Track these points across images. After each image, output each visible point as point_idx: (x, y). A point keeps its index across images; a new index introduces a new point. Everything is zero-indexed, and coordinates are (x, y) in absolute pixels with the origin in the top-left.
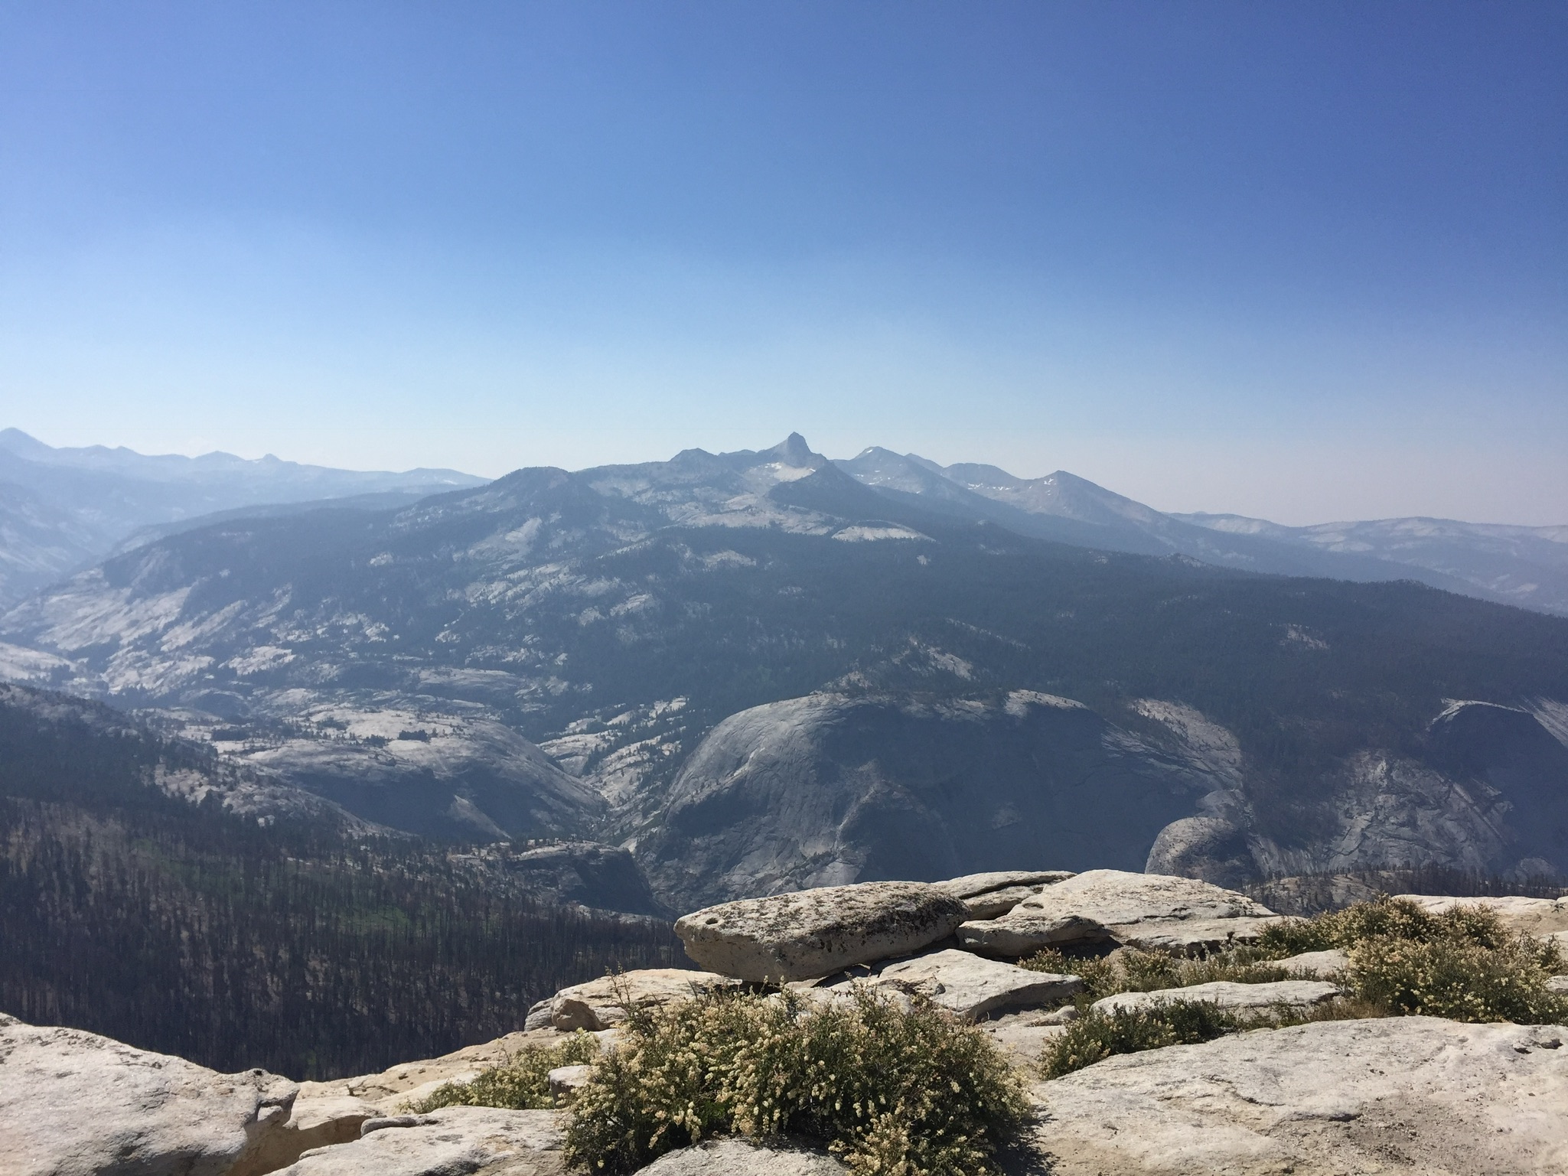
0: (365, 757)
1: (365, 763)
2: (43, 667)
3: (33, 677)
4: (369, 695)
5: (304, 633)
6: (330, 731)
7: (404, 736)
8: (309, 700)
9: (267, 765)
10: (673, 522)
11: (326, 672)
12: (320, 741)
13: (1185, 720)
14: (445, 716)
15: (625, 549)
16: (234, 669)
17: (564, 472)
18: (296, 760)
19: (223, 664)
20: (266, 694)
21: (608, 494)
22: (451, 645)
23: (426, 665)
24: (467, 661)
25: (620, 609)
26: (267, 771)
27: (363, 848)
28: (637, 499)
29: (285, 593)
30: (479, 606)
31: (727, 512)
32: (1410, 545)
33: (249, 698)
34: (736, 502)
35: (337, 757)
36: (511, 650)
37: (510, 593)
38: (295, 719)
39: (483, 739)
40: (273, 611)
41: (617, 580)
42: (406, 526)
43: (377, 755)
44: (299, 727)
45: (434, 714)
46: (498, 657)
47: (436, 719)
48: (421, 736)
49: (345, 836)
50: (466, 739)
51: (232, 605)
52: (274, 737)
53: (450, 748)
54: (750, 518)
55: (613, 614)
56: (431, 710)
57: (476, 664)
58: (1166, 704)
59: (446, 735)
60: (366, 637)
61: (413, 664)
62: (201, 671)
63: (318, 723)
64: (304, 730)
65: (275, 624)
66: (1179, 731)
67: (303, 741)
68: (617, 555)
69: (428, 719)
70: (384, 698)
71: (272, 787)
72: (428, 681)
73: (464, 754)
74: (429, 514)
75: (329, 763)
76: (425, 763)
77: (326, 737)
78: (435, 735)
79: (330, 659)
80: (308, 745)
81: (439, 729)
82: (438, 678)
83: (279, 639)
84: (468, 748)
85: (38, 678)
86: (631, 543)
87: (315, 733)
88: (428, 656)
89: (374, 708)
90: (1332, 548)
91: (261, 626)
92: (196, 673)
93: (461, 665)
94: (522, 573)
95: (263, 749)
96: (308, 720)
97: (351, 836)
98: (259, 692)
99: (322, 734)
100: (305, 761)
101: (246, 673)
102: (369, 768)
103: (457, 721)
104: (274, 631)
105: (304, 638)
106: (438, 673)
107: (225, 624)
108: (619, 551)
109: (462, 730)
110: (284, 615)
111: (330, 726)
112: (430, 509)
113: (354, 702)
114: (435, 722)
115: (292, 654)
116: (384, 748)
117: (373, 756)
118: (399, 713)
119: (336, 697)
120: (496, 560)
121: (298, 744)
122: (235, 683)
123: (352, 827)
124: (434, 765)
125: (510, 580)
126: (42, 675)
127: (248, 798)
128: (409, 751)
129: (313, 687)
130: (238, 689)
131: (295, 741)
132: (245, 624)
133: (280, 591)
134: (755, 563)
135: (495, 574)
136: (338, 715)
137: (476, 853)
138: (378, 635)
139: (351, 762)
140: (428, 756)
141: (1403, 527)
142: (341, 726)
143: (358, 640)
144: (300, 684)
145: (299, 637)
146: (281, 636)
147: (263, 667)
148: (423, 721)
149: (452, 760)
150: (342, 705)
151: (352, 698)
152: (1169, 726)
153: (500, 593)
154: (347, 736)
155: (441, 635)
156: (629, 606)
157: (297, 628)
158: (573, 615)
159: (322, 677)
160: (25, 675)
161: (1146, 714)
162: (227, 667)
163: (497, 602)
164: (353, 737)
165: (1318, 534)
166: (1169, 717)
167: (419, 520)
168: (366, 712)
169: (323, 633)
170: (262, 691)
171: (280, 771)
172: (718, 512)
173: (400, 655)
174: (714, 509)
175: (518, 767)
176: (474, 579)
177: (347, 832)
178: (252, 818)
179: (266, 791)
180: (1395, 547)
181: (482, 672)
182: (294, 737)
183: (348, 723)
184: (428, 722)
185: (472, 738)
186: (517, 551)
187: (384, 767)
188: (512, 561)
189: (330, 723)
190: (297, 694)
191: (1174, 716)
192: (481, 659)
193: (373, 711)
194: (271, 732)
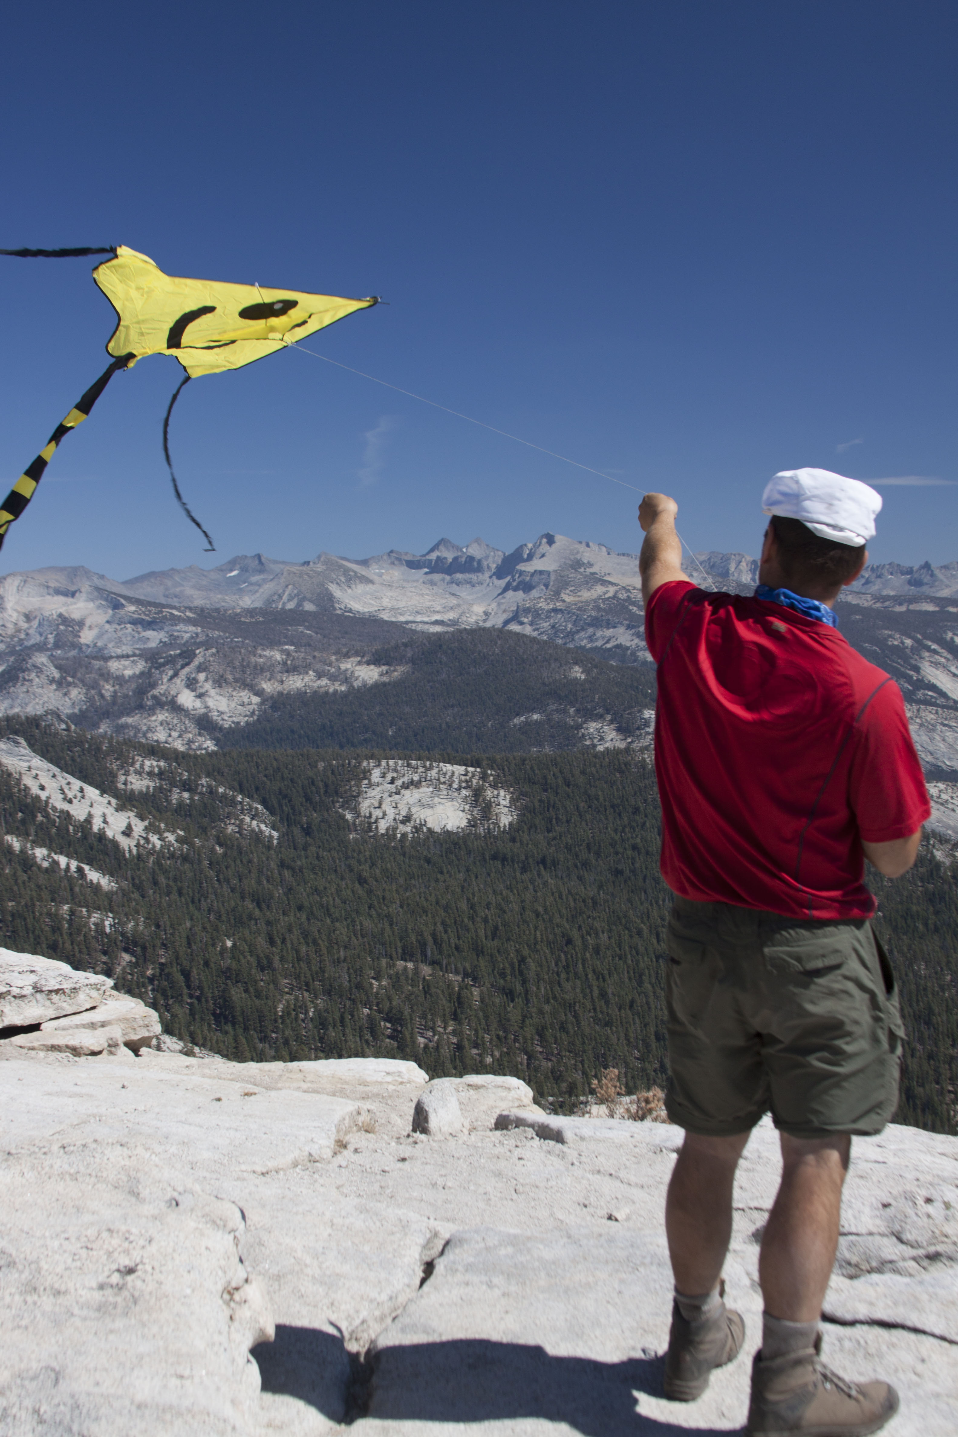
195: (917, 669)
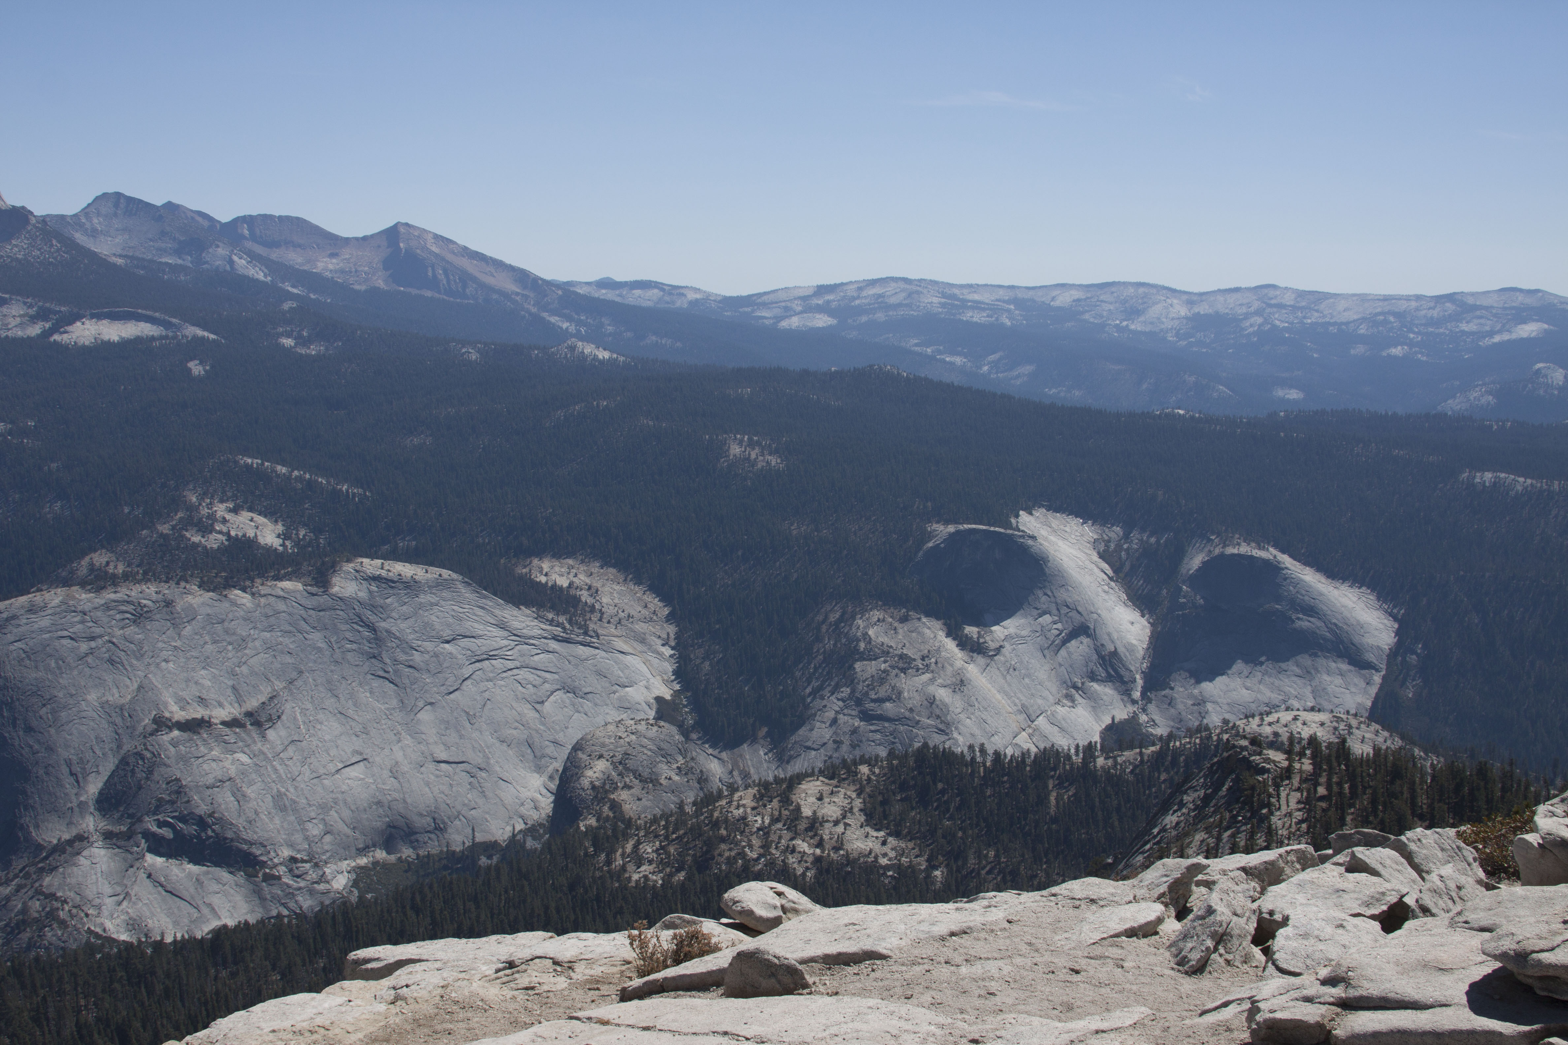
13: (597, 584)
32: (880, 316)
58: (570, 562)
66: (590, 601)
90: (784, 324)
141: (872, 291)
152: (578, 593)
161: (543, 579)
165: (765, 305)
166: (575, 580)
180: (864, 319)
191: (582, 579)
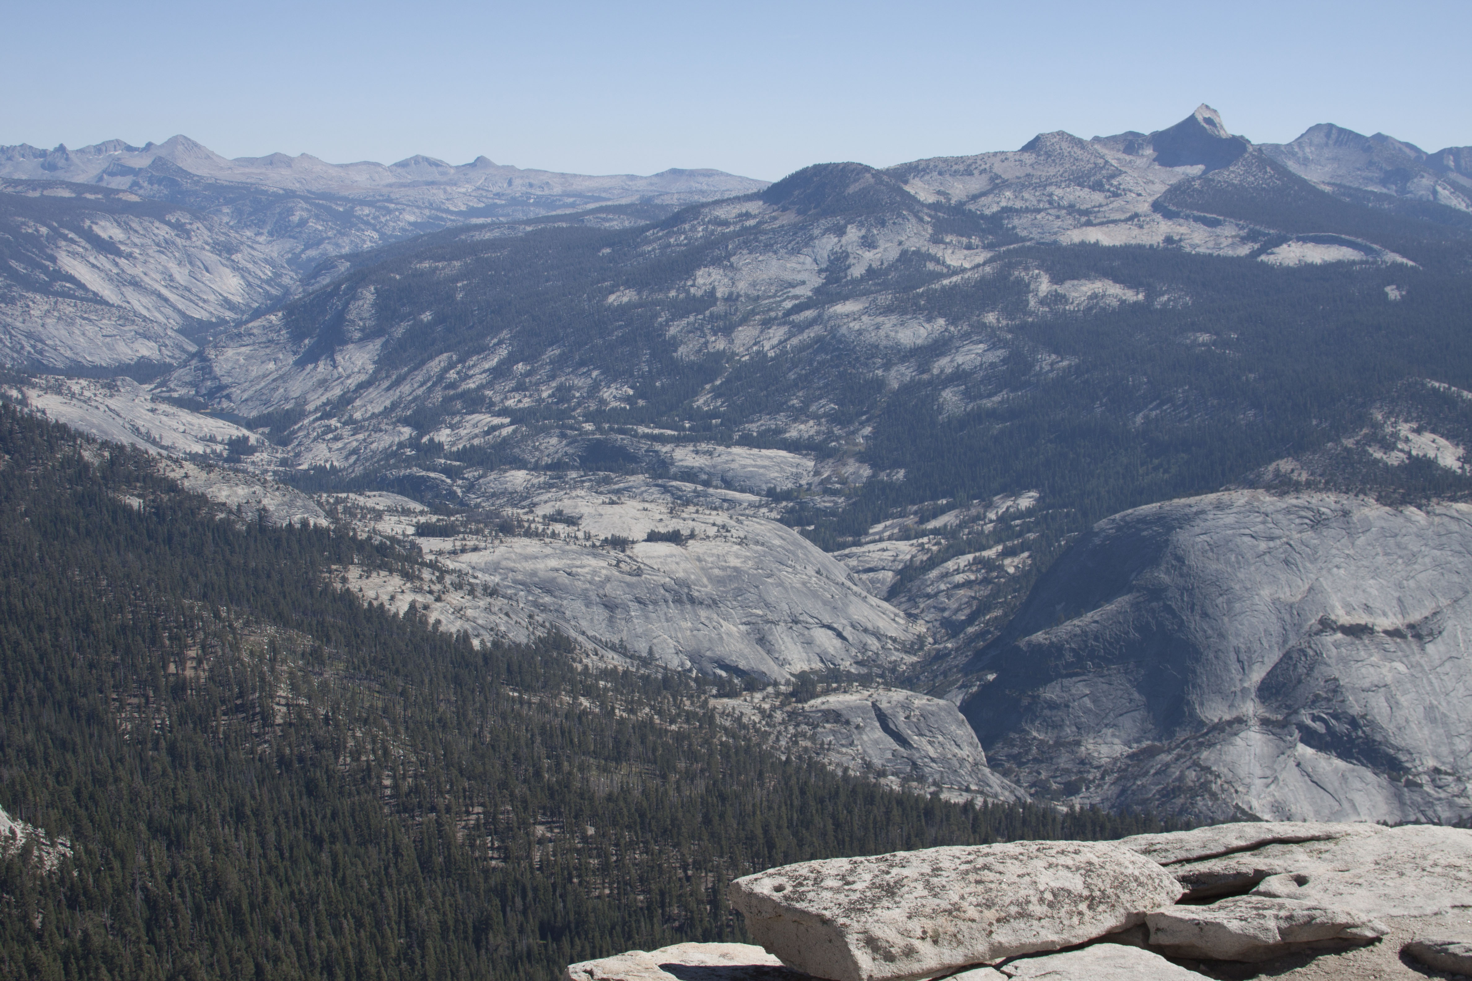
0: (604, 564)
1: (604, 572)
2: (219, 439)
3: (208, 451)
4: (607, 481)
5: (525, 396)
6: (559, 528)
7: (653, 537)
8: (533, 486)
9: (481, 570)
10: (1023, 239)
11: (552, 450)
12: (547, 540)
14: (708, 512)
15: (954, 279)
16: (440, 445)
17: (867, 169)
18: (518, 565)
19: (428, 437)
20: (480, 477)
21: (931, 199)
22: (714, 414)
23: (678, 441)
24: (736, 436)
25: (944, 364)
26: (483, 577)
27: (602, 683)
28: (972, 207)
29: (500, 343)
30: (752, 358)
31: (1102, 224)
33: (460, 482)
34: (1114, 208)
35: (569, 562)
36: (795, 420)
37: (795, 341)
38: (515, 511)
39: (757, 543)
40: (487, 365)
41: (941, 322)
42: (654, 250)
43: (619, 562)
44: (520, 522)
45: (692, 508)
46: (778, 431)
47: (695, 516)
48: (675, 537)
49: (579, 667)
50: (735, 543)
51: (437, 360)
52: (490, 533)
53: (713, 555)
54: (1136, 231)
55: (935, 371)
56: (687, 503)
57: (747, 441)
59: (708, 537)
60: (603, 402)
61: (662, 439)
62: (401, 445)
63: (544, 517)
64: (526, 525)
65: (490, 385)
67: (526, 541)
68: (943, 287)
69: (684, 515)
70: (626, 485)
71: (488, 599)
72: (685, 464)
73: (732, 564)
74: (684, 233)
75: (557, 570)
76: (681, 575)
77: (554, 535)
78: (692, 536)
79: (557, 431)
80: (532, 546)
81: (699, 528)
82: (698, 458)
83: (492, 404)
84: (737, 556)
85: (214, 452)
86: (963, 270)
87: (540, 530)
88: (684, 429)
89: (615, 498)
91: (472, 386)
92: (395, 448)
93: (727, 441)
94: (809, 314)
95: (475, 549)
96: (532, 512)
97: (586, 667)
98: (471, 475)
99: (549, 532)
100: (529, 566)
101: (455, 449)
102: (608, 579)
103: (721, 518)
104: (489, 393)
105: (527, 403)
106: (697, 452)
107: (429, 384)
108: (946, 282)
109: (728, 531)
110: (499, 373)
111: (560, 521)
112: (687, 226)
113: (590, 489)
114: (694, 520)
115: (511, 423)
116: (628, 553)
117: (615, 562)
118: (647, 505)
119: (567, 483)
120: (775, 296)
121: (521, 545)
122: (443, 461)
123: (588, 655)
124: (693, 577)
125: (793, 324)
126: (219, 448)
127: (459, 611)
128: (659, 557)
129: (536, 468)
130: (447, 471)
131: (516, 539)
132: (452, 385)
133: (495, 340)
134: (1141, 297)
135: (773, 314)
136: (568, 505)
137: (748, 699)
138: (620, 399)
139: (586, 570)
140: (683, 565)
142: (572, 521)
143: (593, 406)
144: (520, 464)
145: (520, 401)
146: (497, 399)
147: (476, 442)
148: (679, 517)
149: (716, 571)
150: (574, 493)
151: (586, 484)
153: (781, 342)
154: (580, 535)
155: (701, 401)
156: (960, 359)
157: (515, 389)
158: (879, 372)
159: (548, 456)
160: (198, 448)
162: (431, 440)
163: (777, 356)
164: (588, 537)
167: (672, 240)
168: (604, 503)
169: (549, 396)
170: (476, 474)
171: (497, 579)
172: (1089, 223)
173: (648, 427)
174: (1084, 219)
175: (804, 584)
176: (744, 320)
177: (581, 662)
178: (465, 638)
179: (482, 604)
181: (755, 451)
182: (514, 536)
183: (580, 518)
184: (684, 520)
185: (742, 542)
186: (803, 283)
187: (628, 578)
188: (796, 297)
189: (559, 517)
190: (518, 478)
192: (755, 434)
193: (613, 503)
194: (486, 526)
195: (53, 259)
